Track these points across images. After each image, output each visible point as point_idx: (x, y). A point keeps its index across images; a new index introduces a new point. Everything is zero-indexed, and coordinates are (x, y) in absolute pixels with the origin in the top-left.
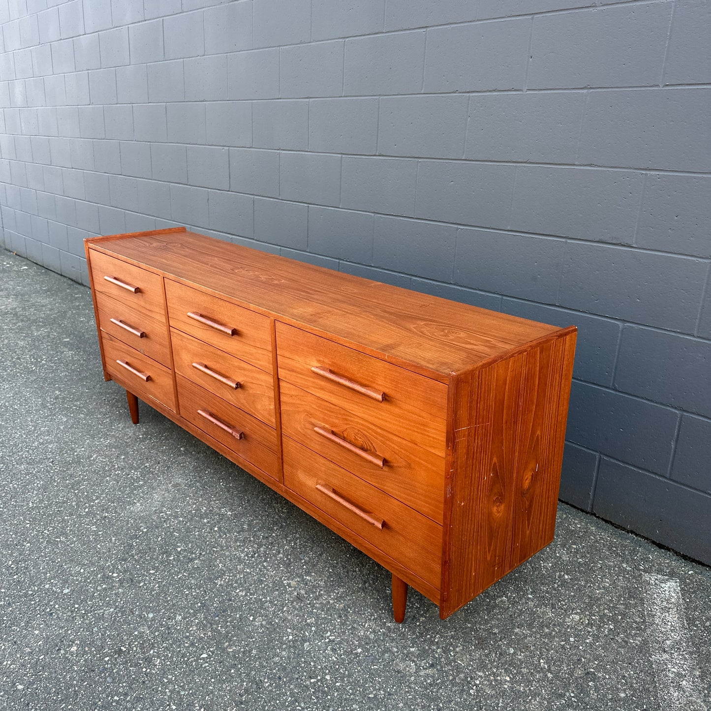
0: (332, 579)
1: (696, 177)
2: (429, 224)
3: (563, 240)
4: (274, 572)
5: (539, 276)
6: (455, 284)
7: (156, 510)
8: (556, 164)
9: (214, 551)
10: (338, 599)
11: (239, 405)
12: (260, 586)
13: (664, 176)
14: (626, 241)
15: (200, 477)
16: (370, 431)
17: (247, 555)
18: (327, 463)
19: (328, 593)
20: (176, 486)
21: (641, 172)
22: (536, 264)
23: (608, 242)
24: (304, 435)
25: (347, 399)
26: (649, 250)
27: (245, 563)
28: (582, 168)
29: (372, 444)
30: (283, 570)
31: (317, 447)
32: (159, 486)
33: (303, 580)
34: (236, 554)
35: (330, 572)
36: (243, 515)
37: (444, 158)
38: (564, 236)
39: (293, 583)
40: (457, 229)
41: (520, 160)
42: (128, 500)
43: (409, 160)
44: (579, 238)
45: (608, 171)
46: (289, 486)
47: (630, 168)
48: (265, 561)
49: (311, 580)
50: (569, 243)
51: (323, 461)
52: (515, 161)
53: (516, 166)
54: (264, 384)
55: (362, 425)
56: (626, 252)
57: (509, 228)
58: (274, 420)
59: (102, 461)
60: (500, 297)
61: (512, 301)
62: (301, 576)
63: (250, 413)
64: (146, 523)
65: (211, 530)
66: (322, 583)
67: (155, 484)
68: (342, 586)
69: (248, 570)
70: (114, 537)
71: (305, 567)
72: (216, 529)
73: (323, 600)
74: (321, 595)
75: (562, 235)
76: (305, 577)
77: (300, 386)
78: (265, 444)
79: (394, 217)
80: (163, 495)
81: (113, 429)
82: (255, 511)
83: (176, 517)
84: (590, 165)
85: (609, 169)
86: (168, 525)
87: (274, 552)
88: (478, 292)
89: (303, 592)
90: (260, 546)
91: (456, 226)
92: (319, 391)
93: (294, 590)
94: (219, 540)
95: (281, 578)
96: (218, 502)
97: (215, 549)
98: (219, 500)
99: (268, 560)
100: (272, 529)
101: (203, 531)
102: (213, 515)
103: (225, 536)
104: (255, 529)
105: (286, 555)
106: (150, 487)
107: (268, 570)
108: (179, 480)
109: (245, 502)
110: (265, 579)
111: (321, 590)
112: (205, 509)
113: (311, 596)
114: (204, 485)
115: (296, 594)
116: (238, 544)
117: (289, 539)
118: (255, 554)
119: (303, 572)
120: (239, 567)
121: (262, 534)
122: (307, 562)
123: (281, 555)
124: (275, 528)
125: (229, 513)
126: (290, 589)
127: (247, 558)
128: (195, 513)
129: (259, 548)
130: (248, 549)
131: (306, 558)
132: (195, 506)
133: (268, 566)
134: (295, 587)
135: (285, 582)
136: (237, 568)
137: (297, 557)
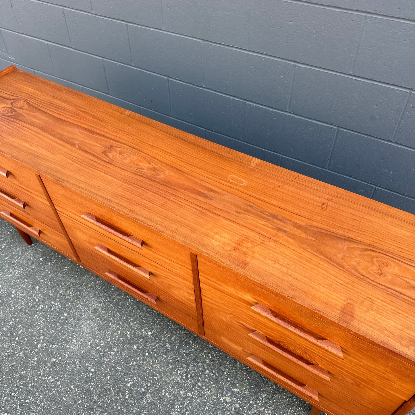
0: (253, 386)
2: (264, 58)
3: (408, 91)
4: (209, 391)
5: (378, 117)
6: (291, 113)
7: (91, 344)
9: (155, 379)
10: (265, 405)
12: (206, 409)
15: (110, 297)
16: (314, 354)
17: (182, 378)
19: (255, 400)
20: (95, 311)
22: (376, 107)
24: (231, 325)
27: (184, 387)
30: (214, 387)
32: (81, 315)
33: (233, 393)
34: (173, 379)
35: (248, 380)
36: (161, 332)
38: (410, 87)
39: (228, 399)
40: (296, 66)
41: (370, 11)
42: (64, 337)
46: (210, 339)
48: (198, 381)
49: (238, 391)
54: (181, 283)
57: (351, 73)
58: (193, 305)
59: (23, 297)
60: (337, 128)
61: (348, 133)
62: (229, 389)
63: (165, 291)
64: (90, 361)
65: (144, 356)
66: (247, 393)
67: (77, 314)
68: (262, 391)
69: (190, 395)
70: (72, 385)
71: (229, 379)
72: (147, 354)
73: (255, 409)
74: (251, 405)
75: (407, 87)
76: (233, 390)
78: (184, 311)
79: (225, 47)
80: (89, 324)
81: (14, 255)
82: (168, 326)
83: (111, 349)
86: (108, 359)
87: (201, 369)
88: (314, 121)
89: (238, 406)
90: (188, 365)
91: (294, 64)
93: (231, 405)
94: (154, 366)
95: (217, 396)
96: (135, 322)
97: (155, 378)
98: (135, 320)
99: (200, 379)
100: (189, 343)
101: (138, 359)
102: (138, 339)
103: (157, 361)
104: (177, 347)
105: (210, 370)
106: (75, 318)
107: (204, 390)
108: (95, 305)
109: (156, 317)
110: (206, 401)
111: (250, 399)
112: (129, 333)
113: (245, 408)
114: (116, 306)
115: (233, 409)
116: (171, 367)
117: (205, 351)
118: (188, 375)
119: (229, 384)
120: (181, 392)
121: (184, 352)
122: (229, 374)
123: (207, 372)
124: (190, 341)
125: (149, 333)
126: (228, 406)
127: (183, 381)
128: (123, 340)
129: (188, 368)
130: (180, 370)
131: (226, 369)
132: (119, 332)
133: (203, 386)
134: (231, 403)
135: (221, 399)
136: (180, 394)
137: (219, 371)
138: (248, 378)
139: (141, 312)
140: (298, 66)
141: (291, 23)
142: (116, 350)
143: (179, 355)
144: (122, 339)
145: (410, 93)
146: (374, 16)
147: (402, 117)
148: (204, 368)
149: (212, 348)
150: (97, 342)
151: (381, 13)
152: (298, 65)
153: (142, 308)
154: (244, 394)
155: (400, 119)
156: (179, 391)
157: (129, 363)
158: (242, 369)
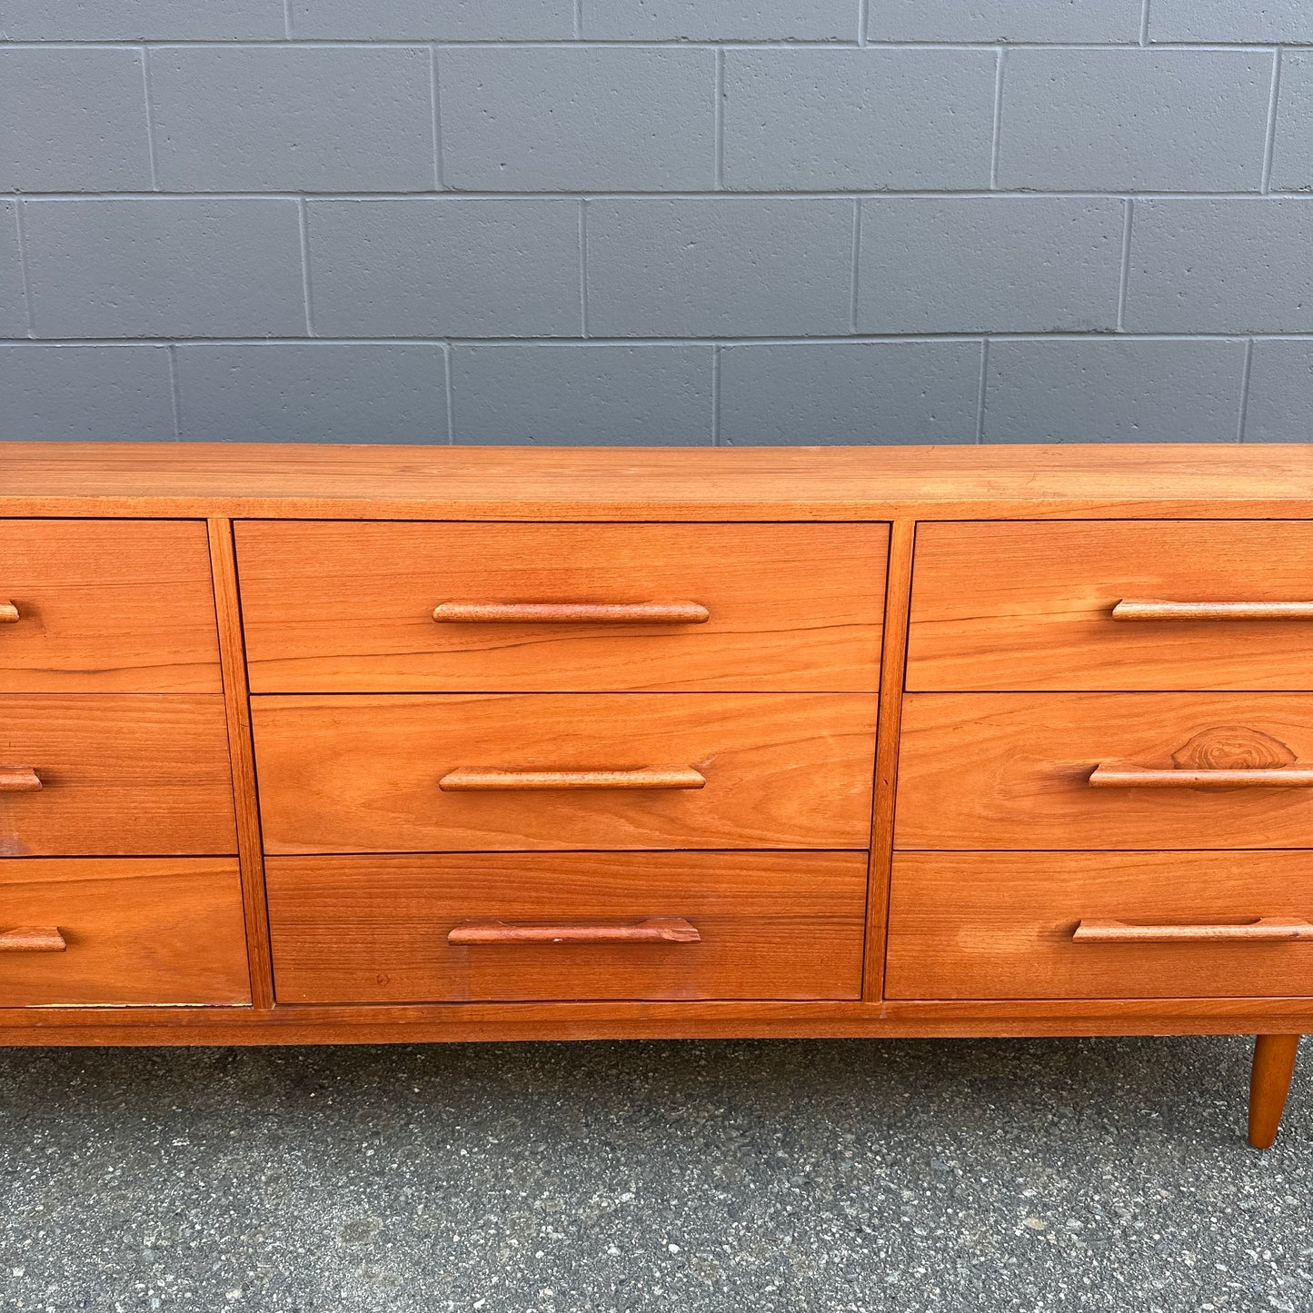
0: (1059, 1164)
1: (1215, 200)
2: (632, 348)
3: (981, 339)
4: (966, 1233)
5: (932, 419)
8: (949, 192)
11: (680, 840)
12: (1005, 1278)
13: (1163, 202)
14: (1103, 325)
16: (1282, 716)
17: (853, 1246)
18: (1095, 861)
19: (1106, 1190)
20: (355, 1231)
21: (1119, 197)
22: (923, 395)
23: (1073, 330)
24: (1002, 820)
25: (1212, 659)
26: (1146, 334)
28: (1005, 196)
29: (1283, 745)
30: (968, 1216)
31: (1058, 834)
32: (308, 1267)
34: (830, 1262)
35: (1033, 1156)
37: (661, 189)
38: (981, 330)
40: (719, 349)
41: (865, 187)
43: (552, 201)
44: (1012, 330)
45: (1058, 199)
46: (907, 994)
47: (1100, 192)
49: (1038, 1193)
50: (993, 343)
51: (1072, 862)
52: (855, 188)
53: (859, 201)
54: (824, 733)
55: (1253, 709)
56: (1106, 344)
57: (853, 331)
58: (863, 826)
63: (741, 844)
65: (669, 1258)
66: (1063, 1183)
67: (286, 1270)
68: (1092, 1162)
71: (983, 1180)
72: (674, 1248)
73: (1125, 1207)
74: (1105, 1205)
75: (977, 330)
76: (1023, 1196)
77: (1010, 684)
78: (805, 911)
80: (369, 1276)
83: (526, 1298)
84: (1021, 190)
85: (1059, 196)
87: (881, 1197)
89: (1075, 1224)
90: (835, 1208)
91: (714, 344)
92: (1097, 672)
93: (1058, 1232)
94: (733, 1262)
95: (998, 1233)
96: (546, 1194)
97: (769, 1288)
98: (540, 1187)
99: (907, 1219)
100: (780, 1161)
101: (658, 1275)
102: (602, 1228)
103: (725, 1247)
104: (752, 1186)
105: (911, 1185)
106: (290, 1286)
107: (949, 1238)
108: (341, 1216)
109: (606, 1152)
110: (983, 1259)
111: (1086, 1194)
112: (550, 1228)
113: (1098, 1218)
114: (430, 1183)
115: (1074, 1237)
116: (788, 1239)
117: (848, 1154)
118: (860, 1231)
119: (999, 1191)
120: (890, 1279)
121: (787, 1185)
122: (968, 1168)
123: (906, 1194)
124: (780, 1154)
125: (626, 1197)
126: (1051, 1237)
127: (866, 1251)
128: (547, 1254)
129: (841, 1214)
130: (825, 1232)
131: (952, 1163)
132: (514, 1242)
133: (932, 1230)
134: (1052, 1226)
135: (1018, 1233)
136: (892, 1285)
137: (937, 1175)
138: (1027, 1151)
139: (538, 1163)
140: (724, 348)
141: (692, 246)
142: (549, 1292)
143: (782, 1198)
144: (540, 1254)
145: (987, 344)
146: (876, 196)
147: (984, 402)
148: (887, 1190)
149: (857, 1138)
150: (451, 1308)
151: (889, 187)
152: (722, 344)
153: (533, 1153)
154: (1060, 1190)
155: (979, 409)
156: (881, 1280)
157: (638, 1300)
158: (991, 1143)
